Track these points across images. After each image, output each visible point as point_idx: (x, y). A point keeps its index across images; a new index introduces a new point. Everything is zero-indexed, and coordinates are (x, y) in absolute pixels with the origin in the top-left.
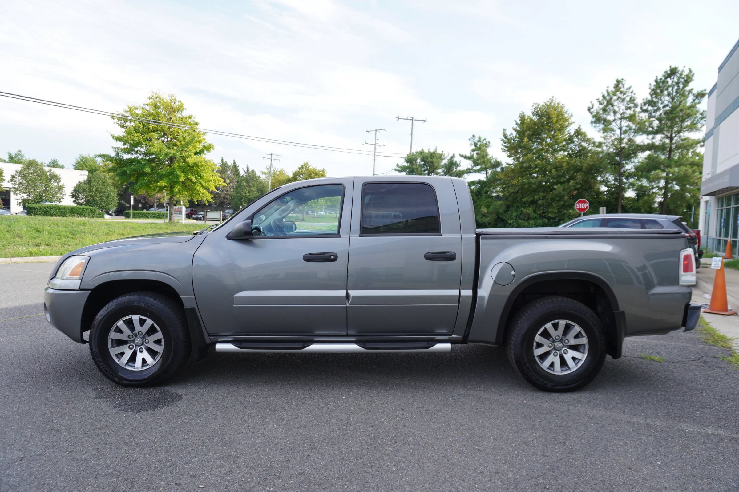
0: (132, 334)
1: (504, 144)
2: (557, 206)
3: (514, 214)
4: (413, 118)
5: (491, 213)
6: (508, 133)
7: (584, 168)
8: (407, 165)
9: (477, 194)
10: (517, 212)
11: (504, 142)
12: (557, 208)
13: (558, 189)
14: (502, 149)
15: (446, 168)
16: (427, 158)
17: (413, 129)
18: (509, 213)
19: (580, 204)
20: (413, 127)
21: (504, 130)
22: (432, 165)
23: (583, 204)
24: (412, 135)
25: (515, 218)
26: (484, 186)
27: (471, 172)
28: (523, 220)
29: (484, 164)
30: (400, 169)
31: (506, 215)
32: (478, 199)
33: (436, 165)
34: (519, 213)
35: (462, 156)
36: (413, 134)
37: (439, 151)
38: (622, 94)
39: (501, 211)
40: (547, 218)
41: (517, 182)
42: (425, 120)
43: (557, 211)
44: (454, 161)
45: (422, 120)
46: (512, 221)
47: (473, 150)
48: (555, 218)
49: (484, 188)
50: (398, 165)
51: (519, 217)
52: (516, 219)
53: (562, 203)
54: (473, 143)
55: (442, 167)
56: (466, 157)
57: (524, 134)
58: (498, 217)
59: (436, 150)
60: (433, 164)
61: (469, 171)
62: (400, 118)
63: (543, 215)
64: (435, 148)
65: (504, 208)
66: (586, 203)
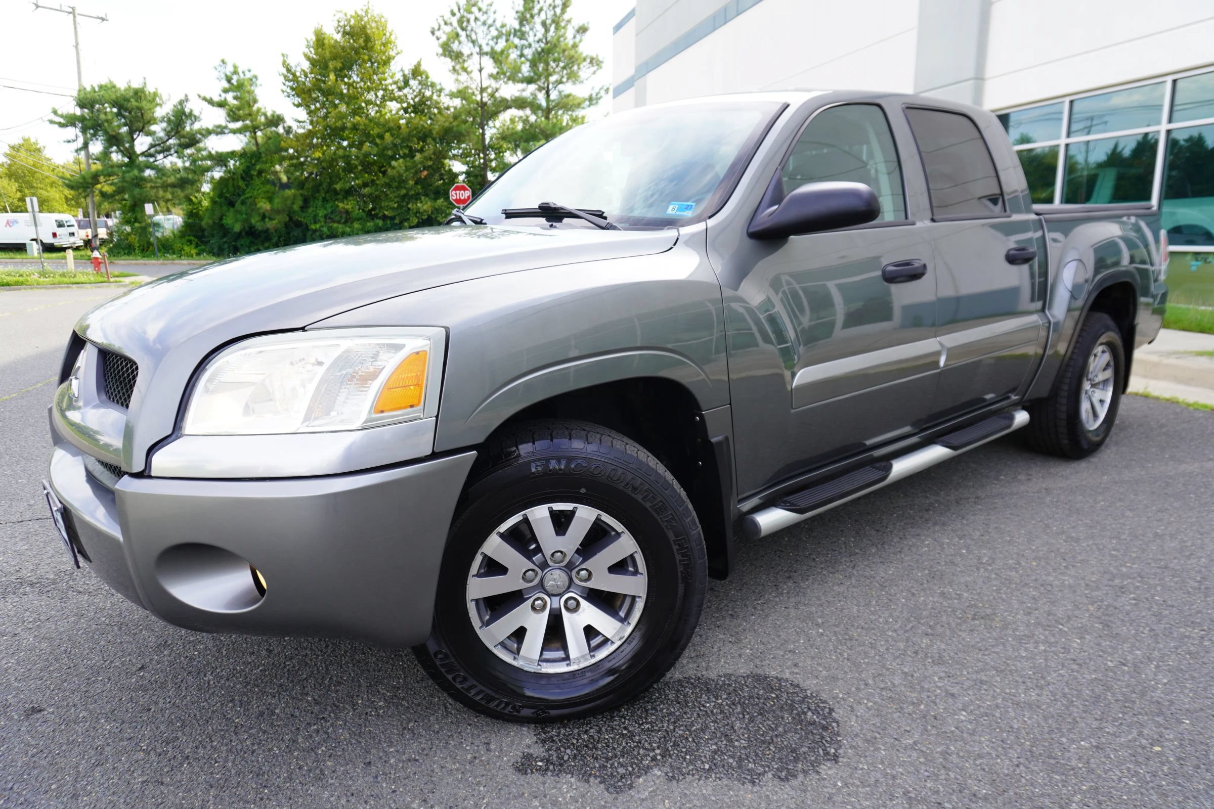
0: (532, 566)
1: (287, 83)
2: (395, 197)
3: (321, 213)
4: (73, 8)
5: (278, 212)
6: (292, 62)
7: (434, 133)
8: (78, 112)
9: (244, 175)
10: (325, 209)
11: (287, 79)
12: (396, 200)
13: (398, 168)
14: (283, 92)
15: (169, 121)
16: (129, 101)
17: (79, 33)
18: (310, 210)
19: (458, 192)
20: (79, 29)
21: (283, 55)
22: (139, 114)
23: (462, 192)
24: (76, 47)
25: (322, 219)
26: (253, 162)
27: (224, 133)
28: (339, 222)
29: (250, 118)
30: (62, 120)
31: (304, 215)
32: (247, 186)
33: (147, 116)
34: (330, 211)
35: (205, 99)
36: (80, 47)
37: (150, 89)
38: (481, 13)
39: (296, 207)
40: (380, 218)
41: (321, 155)
42: (104, 17)
43: (396, 205)
44: (187, 110)
45: (98, 18)
46: (318, 226)
47: (226, 91)
48: (392, 218)
49: (254, 165)
50: (55, 112)
51: (330, 218)
52: (325, 222)
53: (403, 192)
54: (223, 76)
55: (162, 120)
56: (211, 102)
57: (326, 67)
58: (291, 219)
59: (145, 83)
60: (142, 114)
61: (220, 131)
62: (39, 4)
63: (373, 213)
64: (142, 81)
65: (299, 202)
66: (467, 190)
